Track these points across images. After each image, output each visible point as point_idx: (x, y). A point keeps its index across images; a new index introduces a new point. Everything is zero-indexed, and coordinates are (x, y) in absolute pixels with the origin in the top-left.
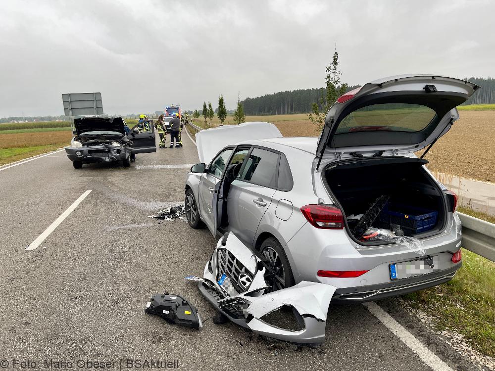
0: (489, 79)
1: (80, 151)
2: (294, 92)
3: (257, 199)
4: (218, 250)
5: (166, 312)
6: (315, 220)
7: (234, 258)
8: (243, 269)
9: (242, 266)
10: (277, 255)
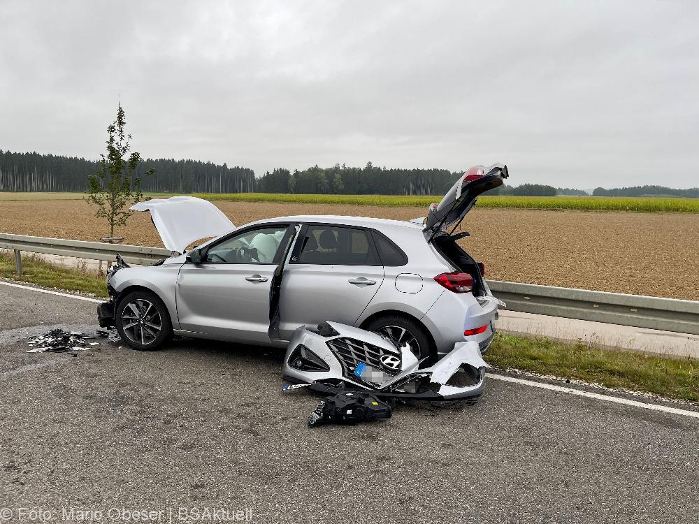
0: (208, 163)
3: (355, 279)
4: (327, 343)
5: (349, 412)
6: (455, 286)
7: (360, 343)
8: (381, 352)
9: (377, 349)
10: (404, 330)
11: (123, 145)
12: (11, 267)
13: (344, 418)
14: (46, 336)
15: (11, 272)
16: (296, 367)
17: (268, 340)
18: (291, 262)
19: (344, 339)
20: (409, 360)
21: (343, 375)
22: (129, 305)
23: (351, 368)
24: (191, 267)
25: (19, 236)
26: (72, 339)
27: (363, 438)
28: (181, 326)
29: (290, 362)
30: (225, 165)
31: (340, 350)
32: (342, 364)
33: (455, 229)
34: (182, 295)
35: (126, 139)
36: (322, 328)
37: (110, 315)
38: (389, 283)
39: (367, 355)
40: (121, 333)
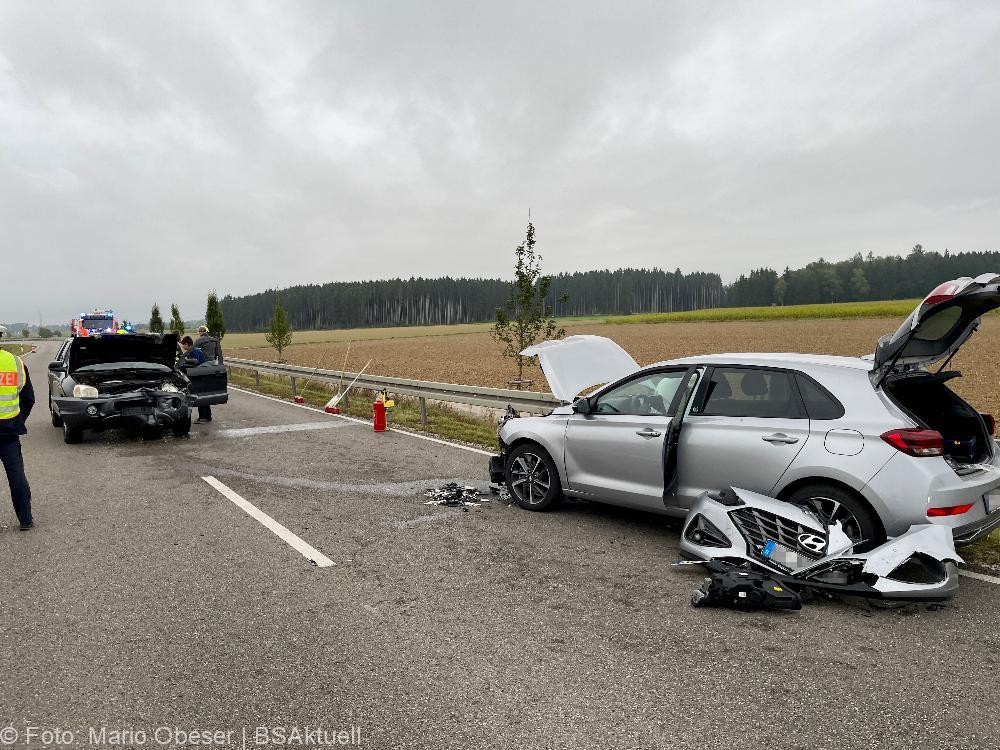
1: (94, 405)
2: (325, 286)
3: (769, 435)
4: (729, 513)
5: (742, 594)
6: (911, 447)
7: (773, 517)
8: (800, 530)
9: (794, 525)
10: (837, 504)
11: (534, 268)
12: (418, 416)
13: (736, 601)
14: (442, 489)
15: (415, 422)
16: (694, 540)
17: (662, 507)
18: (692, 413)
19: (750, 509)
20: (839, 541)
21: (748, 553)
22: (518, 459)
23: (759, 547)
24: (580, 418)
25: (425, 383)
26: (465, 494)
27: (756, 625)
28: (570, 485)
29: (687, 535)
30: (678, 271)
31: (745, 523)
32: (747, 541)
33: (945, 365)
34: (570, 449)
35: (536, 260)
36: (724, 494)
37: (501, 470)
38: (815, 441)
39: (780, 531)
40: (510, 490)
